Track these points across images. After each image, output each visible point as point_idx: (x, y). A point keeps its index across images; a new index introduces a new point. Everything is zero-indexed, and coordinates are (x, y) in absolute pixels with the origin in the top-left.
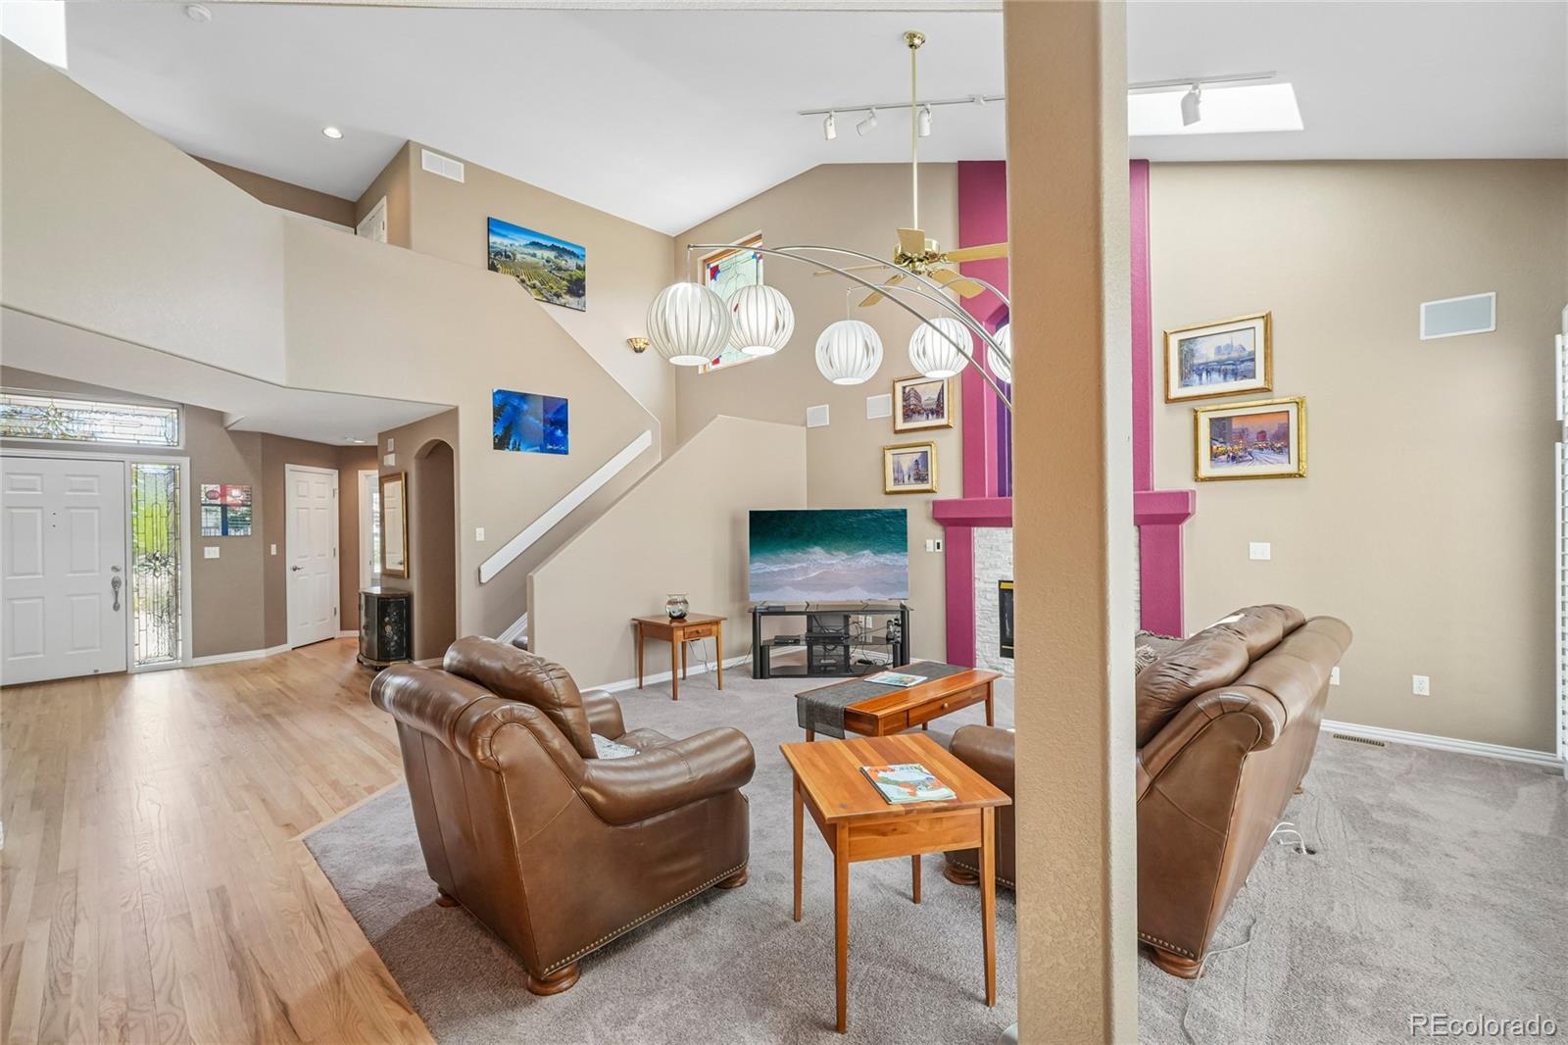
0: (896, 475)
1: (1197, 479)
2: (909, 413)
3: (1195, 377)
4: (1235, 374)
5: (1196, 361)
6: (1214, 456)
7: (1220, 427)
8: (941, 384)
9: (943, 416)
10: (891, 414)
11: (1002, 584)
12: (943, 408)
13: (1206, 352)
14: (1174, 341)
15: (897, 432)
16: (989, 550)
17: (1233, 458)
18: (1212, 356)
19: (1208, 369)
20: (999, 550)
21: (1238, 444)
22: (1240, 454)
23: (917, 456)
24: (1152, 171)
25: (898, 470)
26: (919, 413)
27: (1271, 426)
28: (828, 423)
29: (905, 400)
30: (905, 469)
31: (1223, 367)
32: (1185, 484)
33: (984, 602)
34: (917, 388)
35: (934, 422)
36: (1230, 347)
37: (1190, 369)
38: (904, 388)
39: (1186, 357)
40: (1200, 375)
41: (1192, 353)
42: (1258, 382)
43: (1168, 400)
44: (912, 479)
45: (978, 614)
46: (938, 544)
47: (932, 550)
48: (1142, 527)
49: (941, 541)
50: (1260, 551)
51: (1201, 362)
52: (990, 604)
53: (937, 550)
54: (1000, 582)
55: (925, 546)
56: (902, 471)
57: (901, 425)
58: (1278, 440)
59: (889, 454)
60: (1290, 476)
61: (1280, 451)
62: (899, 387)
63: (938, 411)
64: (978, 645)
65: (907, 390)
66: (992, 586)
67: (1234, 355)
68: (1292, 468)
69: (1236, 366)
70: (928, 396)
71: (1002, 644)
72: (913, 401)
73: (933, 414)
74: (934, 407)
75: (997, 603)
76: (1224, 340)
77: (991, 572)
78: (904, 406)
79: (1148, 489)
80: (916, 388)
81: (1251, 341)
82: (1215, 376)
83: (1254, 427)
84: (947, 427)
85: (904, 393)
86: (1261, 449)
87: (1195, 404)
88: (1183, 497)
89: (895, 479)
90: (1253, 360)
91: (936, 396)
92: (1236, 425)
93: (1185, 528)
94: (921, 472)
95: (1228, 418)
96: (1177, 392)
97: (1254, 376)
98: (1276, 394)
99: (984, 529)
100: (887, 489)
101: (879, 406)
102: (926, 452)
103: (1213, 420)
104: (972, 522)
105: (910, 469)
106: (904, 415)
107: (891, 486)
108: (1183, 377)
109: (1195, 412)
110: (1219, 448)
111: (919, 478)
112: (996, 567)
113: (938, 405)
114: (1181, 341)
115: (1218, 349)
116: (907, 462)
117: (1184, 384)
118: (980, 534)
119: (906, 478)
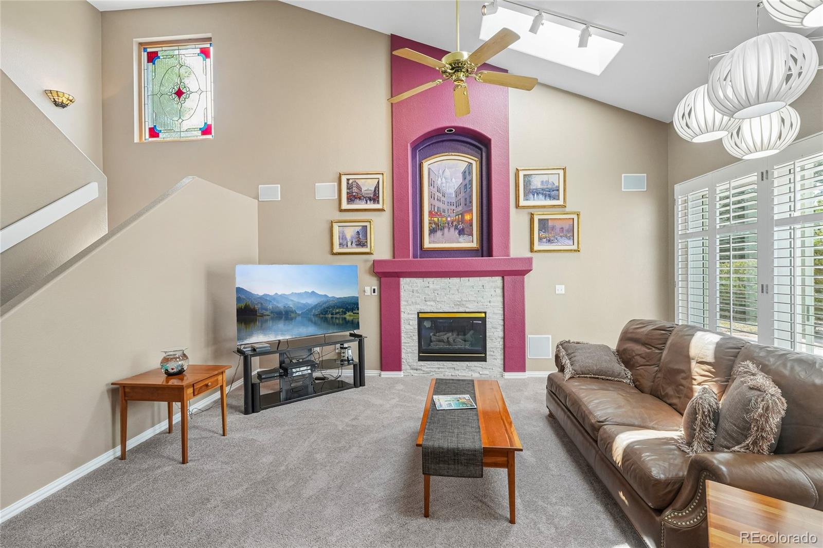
0: (341, 241)
1: (532, 250)
2: (351, 198)
3: (531, 196)
4: (550, 196)
5: (532, 187)
6: (540, 239)
7: (543, 223)
8: (377, 180)
9: (378, 202)
10: (336, 197)
11: (420, 314)
12: (378, 197)
13: (537, 183)
14: (521, 174)
15: (341, 210)
16: (411, 293)
17: (549, 241)
18: (539, 186)
19: (537, 192)
20: (418, 293)
21: (551, 233)
22: (552, 239)
23: (358, 229)
25: (343, 237)
26: (360, 198)
27: (566, 226)
28: (279, 199)
29: (348, 188)
30: (349, 237)
31: (544, 192)
32: (528, 255)
33: (408, 327)
34: (359, 182)
35: (372, 206)
36: (547, 182)
37: (530, 192)
38: (348, 180)
39: (527, 183)
40: (534, 195)
41: (530, 182)
42: (561, 202)
43: (517, 206)
44: (354, 245)
45: (403, 335)
46: (374, 290)
47: (369, 294)
48: (506, 278)
49: (376, 288)
50: (560, 289)
51: (534, 188)
52: (412, 328)
53: (373, 294)
54: (418, 313)
55: (364, 291)
56: (346, 239)
57: (345, 205)
58: (569, 232)
59: (336, 227)
60: (575, 251)
62: (344, 178)
63: (375, 198)
64: (403, 355)
65: (350, 182)
66: (413, 316)
67: (550, 186)
68: (575, 247)
69: (550, 192)
70: (368, 186)
71: (419, 353)
72: (355, 190)
73: (370, 200)
74: (372, 196)
75: (416, 327)
76: (545, 178)
77: (412, 308)
78: (348, 193)
79: (508, 256)
80: (357, 181)
81: (555, 179)
82: (541, 196)
83: (558, 225)
84: (383, 210)
85: (348, 183)
86: (561, 237)
87: (532, 211)
88: (530, 260)
89: (340, 244)
91: (373, 189)
92: (550, 223)
93: (527, 277)
94: (361, 240)
95: (547, 220)
96: (522, 203)
97: (558, 199)
98: (568, 209)
99: (408, 280)
100: (335, 251)
101: (326, 191)
102: (366, 226)
103: (539, 220)
104: (399, 275)
105: (352, 237)
106: (348, 199)
107: (337, 249)
108: (525, 195)
109: (532, 215)
110: (543, 234)
111: (361, 244)
112: (416, 303)
113: (375, 195)
114: (525, 175)
115: (542, 182)
116: (350, 233)
117: (526, 199)
118: (405, 282)
119: (349, 244)
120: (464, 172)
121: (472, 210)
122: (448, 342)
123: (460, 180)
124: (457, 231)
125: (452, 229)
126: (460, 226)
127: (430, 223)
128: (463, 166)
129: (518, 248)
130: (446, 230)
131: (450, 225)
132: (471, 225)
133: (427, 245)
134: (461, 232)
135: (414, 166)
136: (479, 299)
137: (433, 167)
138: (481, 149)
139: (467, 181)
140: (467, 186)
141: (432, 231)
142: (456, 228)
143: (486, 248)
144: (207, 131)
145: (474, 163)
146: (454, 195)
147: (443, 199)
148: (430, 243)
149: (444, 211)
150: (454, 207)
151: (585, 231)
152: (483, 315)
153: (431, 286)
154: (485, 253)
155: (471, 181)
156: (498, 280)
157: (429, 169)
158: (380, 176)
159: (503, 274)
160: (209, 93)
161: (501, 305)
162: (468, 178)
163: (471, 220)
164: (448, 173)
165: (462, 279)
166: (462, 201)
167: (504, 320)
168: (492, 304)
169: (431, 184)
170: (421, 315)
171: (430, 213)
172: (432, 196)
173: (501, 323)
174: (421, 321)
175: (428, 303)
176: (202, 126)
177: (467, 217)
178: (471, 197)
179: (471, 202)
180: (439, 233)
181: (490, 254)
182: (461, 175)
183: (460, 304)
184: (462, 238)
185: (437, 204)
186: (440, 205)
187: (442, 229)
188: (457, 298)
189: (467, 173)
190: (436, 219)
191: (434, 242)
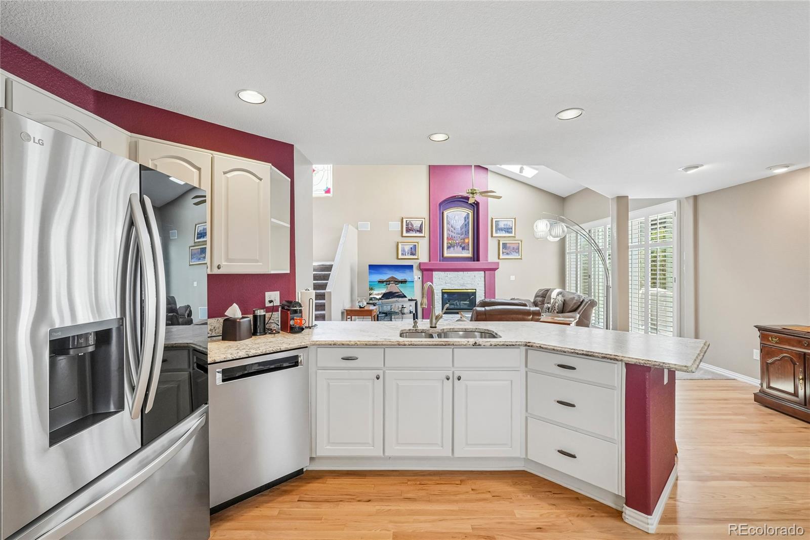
0: (403, 252)
1: (499, 258)
2: (408, 230)
3: (499, 231)
4: (508, 232)
5: (499, 227)
6: (503, 253)
7: (505, 245)
8: (421, 222)
9: (422, 233)
10: (400, 229)
12: (422, 230)
13: (501, 225)
14: (494, 220)
15: (402, 236)
16: (439, 279)
17: (507, 254)
19: (501, 230)
20: (442, 279)
21: (508, 250)
22: (509, 253)
23: (411, 246)
24: (489, 173)
25: (403, 250)
26: (413, 231)
27: (516, 246)
28: (369, 230)
29: (407, 225)
30: (406, 250)
31: (505, 230)
32: (496, 260)
33: (437, 297)
34: (412, 222)
35: (418, 234)
36: (507, 225)
37: (499, 229)
38: (407, 221)
39: (497, 225)
41: (498, 224)
42: (513, 235)
43: (492, 236)
44: (409, 254)
45: (434, 300)
46: (419, 278)
47: (417, 280)
48: (486, 272)
49: (421, 277)
50: (513, 278)
52: (439, 297)
53: (419, 280)
55: (414, 278)
57: (405, 234)
58: (517, 250)
59: (400, 245)
60: (520, 259)
61: (517, 253)
62: (404, 220)
63: (420, 231)
65: (408, 222)
66: (440, 291)
67: (508, 227)
68: (520, 257)
69: (508, 230)
70: (416, 224)
71: (443, 310)
72: (410, 226)
73: (418, 231)
74: (419, 229)
75: (441, 297)
76: (506, 223)
77: (439, 287)
78: (406, 228)
79: (487, 261)
81: (510, 223)
82: (503, 231)
83: (512, 246)
84: (424, 237)
85: (406, 223)
86: (513, 252)
87: (499, 239)
88: (498, 263)
89: (402, 254)
90: (512, 229)
91: (419, 226)
92: (508, 245)
93: (496, 272)
94: (413, 251)
95: (506, 243)
96: (494, 235)
97: (512, 233)
98: (517, 238)
99: (437, 272)
100: (399, 258)
101: (395, 226)
102: (416, 245)
103: (503, 243)
104: (432, 270)
105: (408, 250)
106: (406, 231)
107: (400, 256)
108: (496, 231)
109: (499, 241)
110: (504, 251)
111: (412, 254)
112: (442, 285)
113: (420, 229)
114: (496, 221)
115: (504, 225)
116: (407, 248)
117: (496, 233)
118: (435, 273)
119: (407, 254)
120: (465, 218)
121: (469, 237)
122: (457, 305)
123: (463, 221)
124: (461, 248)
125: (459, 247)
126: (463, 245)
127: (447, 244)
128: (464, 214)
129: (492, 257)
130: (456, 247)
131: (457, 244)
132: (469, 245)
133: (446, 255)
134: (463, 248)
135: (440, 213)
136: (473, 282)
137: (449, 215)
138: (474, 206)
139: (466, 222)
140: (466, 225)
141: (449, 248)
142: (461, 246)
143: (476, 257)
144: (328, 191)
145: (470, 213)
146: (460, 229)
147: (454, 231)
148: (447, 253)
149: (455, 237)
150: (460, 236)
151: (524, 249)
152: (475, 291)
153: (449, 276)
154: (475, 259)
155: (468, 222)
156: (483, 273)
157: (447, 216)
158: (423, 220)
159: (485, 270)
160: (329, 171)
161: (484, 286)
162: (467, 221)
163: (469, 242)
164: (457, 217)
165: (464, 272)
166: (464, 232)
167: (485, 293)
168: (479, 285)
169: (448, 223)
170: (443, 291)
171: (447, 238)
172: (448, 230)
173: (484, 294)
174: (443, 293)
175: (447, 285)
176: (325, 188)
177: (467, 241)
178: (468, 230)
179: (468, 233)
180: (452, 249)
181: (478, 260)
182: (464, 219)
183: (463, 285)
184: (464, 251)
185: (452, 234)
186: (454, 235)
187: (454, 247)
188: (462, 282)
189: (467, 218)
190: (450, 242)
191: (450, 253)
